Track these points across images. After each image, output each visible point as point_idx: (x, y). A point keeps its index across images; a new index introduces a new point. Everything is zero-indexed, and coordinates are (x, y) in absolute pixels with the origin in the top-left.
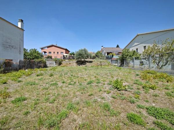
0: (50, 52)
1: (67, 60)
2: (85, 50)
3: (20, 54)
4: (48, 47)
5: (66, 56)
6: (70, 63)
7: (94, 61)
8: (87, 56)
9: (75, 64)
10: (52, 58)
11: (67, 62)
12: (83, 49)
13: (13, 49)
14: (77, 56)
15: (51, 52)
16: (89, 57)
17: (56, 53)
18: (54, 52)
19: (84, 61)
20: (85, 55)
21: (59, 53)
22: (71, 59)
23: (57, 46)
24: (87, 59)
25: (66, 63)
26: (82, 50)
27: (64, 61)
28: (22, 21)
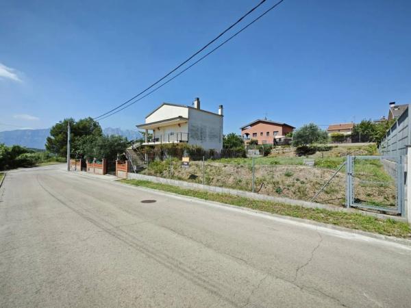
0: (255, 134)
1: (280, 147)
3: (220, 143)
4: (252, 125)
5: (280, 139)
10: (258, 144)
11: (279, 150)
12: (308, 125)
13: (214, 138)
17: (265, 134)
18: (262, 133)
21: (271, 134)
23: (267, 120)
27: (274, 149)
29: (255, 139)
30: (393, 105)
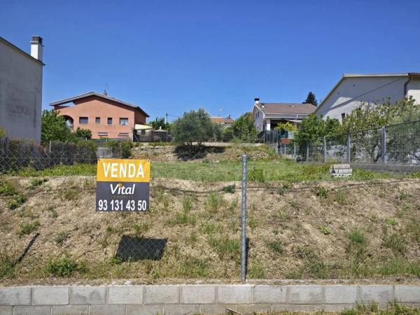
0: (83, 119)
1: (146, 144)
2: (202, 116)
3: (34, 127)
4: (77, 101)
5: (143, 131)
6: (155, 154)
7: (230, 147)
8: (208, 134)
9: (171, 157)
10: (93, 137)
11: (146, 149)
12: (197, 111)
13: (23, 115)
14: (179, 133)
15: (87, 118)
16: (215, 135)
17: (104, 121)
18: (98, 119)
19: (200, 146)
20: (204, 131)
21: (115, 121)
22: (158, 141)
23: (108, 97)
24: (206, 141)
25: (144, 152)
26: (193, 115)
27: (137, 148)
28: (40, 40)
29: (84, 127)
30: (257, 102)
